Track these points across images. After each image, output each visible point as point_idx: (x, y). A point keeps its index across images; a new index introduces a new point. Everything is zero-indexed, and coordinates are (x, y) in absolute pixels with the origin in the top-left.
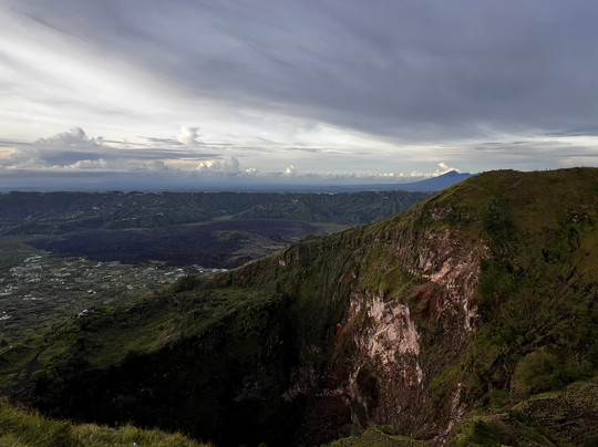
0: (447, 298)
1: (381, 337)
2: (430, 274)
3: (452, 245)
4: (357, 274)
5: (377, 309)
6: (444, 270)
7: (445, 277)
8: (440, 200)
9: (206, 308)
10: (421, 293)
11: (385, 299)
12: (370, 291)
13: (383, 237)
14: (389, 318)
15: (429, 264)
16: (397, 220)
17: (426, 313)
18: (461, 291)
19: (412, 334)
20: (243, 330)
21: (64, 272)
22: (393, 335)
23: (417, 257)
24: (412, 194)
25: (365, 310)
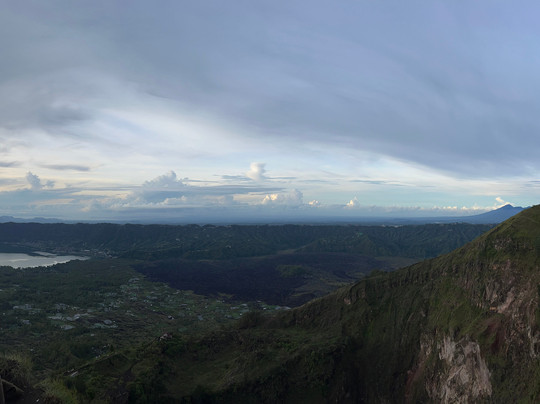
0: (514, 328)
1: (453, 381)
2: (496, 306)
3: (514, 274)
4: (426, 313)
5: (448, 350)
6: (509, 300)
7: (510, 307)
8: (501, 231)
9: (269, 350)
10: (490, 327)
11: (456, 338)
12: (440, 330)
13: (450, 270)
14: (461, 359)
15: (495, 296)
16: (463, 252)
17: (495, 347)
18: (524, 319)
19: (484, 372)
20: (306, 378)
21: (152, 295)
22: (465, 378)
23: (484, 289)
24: (474, 226)
25: (436, 352)
